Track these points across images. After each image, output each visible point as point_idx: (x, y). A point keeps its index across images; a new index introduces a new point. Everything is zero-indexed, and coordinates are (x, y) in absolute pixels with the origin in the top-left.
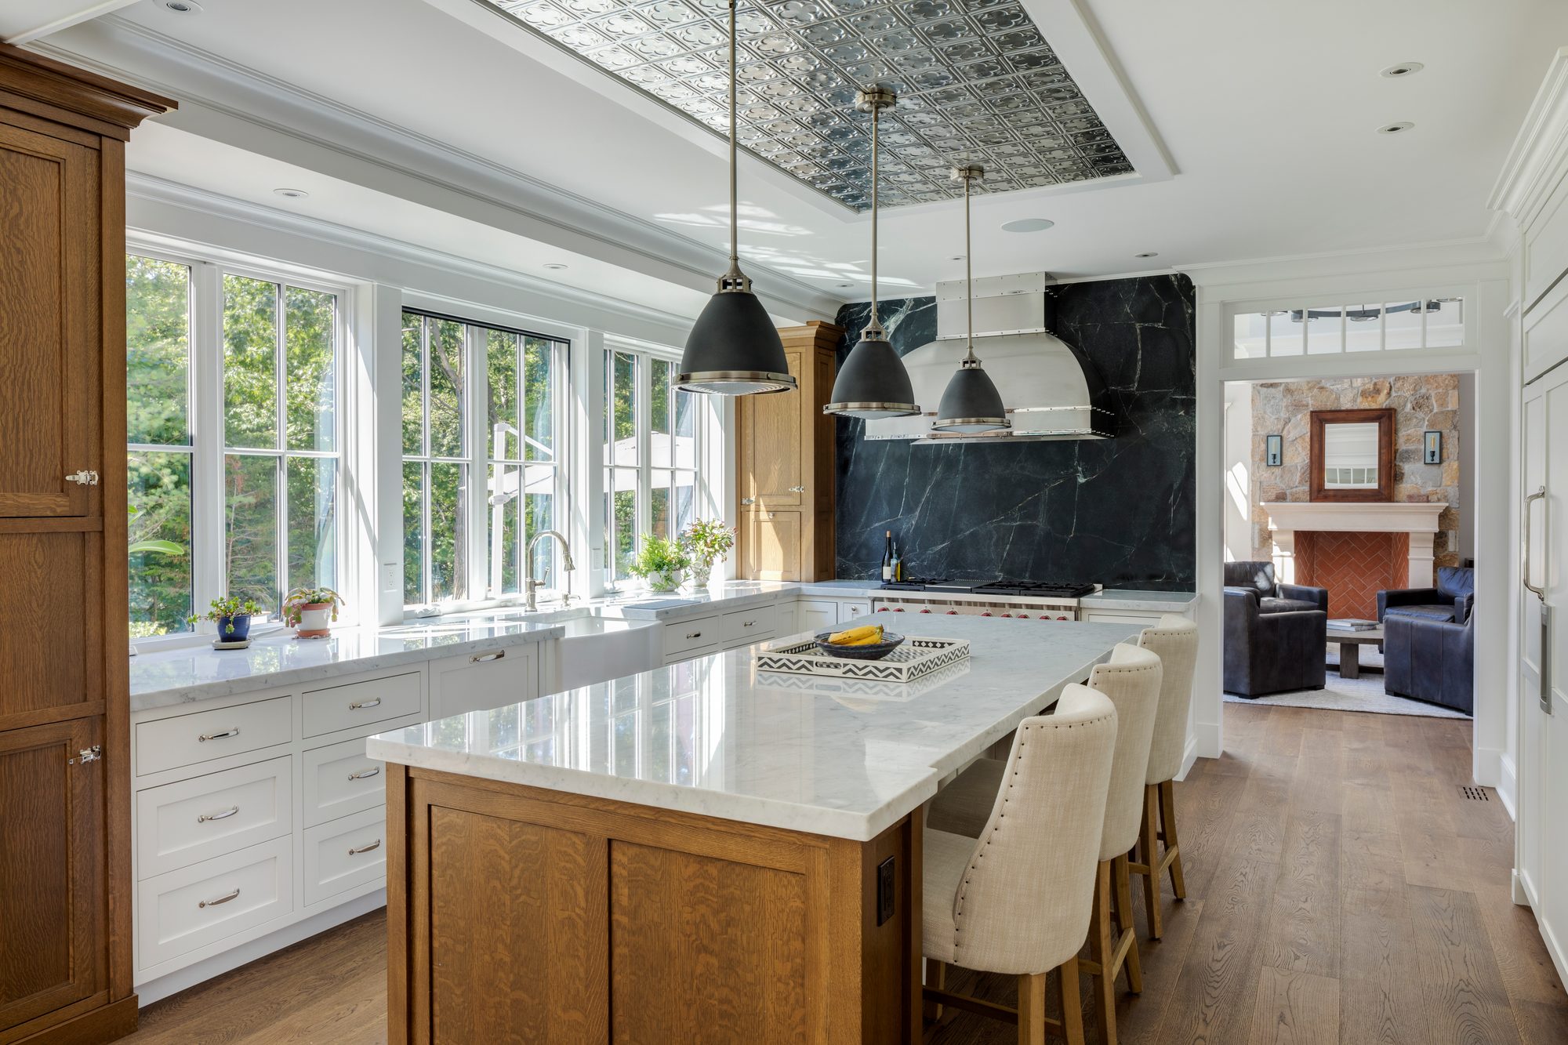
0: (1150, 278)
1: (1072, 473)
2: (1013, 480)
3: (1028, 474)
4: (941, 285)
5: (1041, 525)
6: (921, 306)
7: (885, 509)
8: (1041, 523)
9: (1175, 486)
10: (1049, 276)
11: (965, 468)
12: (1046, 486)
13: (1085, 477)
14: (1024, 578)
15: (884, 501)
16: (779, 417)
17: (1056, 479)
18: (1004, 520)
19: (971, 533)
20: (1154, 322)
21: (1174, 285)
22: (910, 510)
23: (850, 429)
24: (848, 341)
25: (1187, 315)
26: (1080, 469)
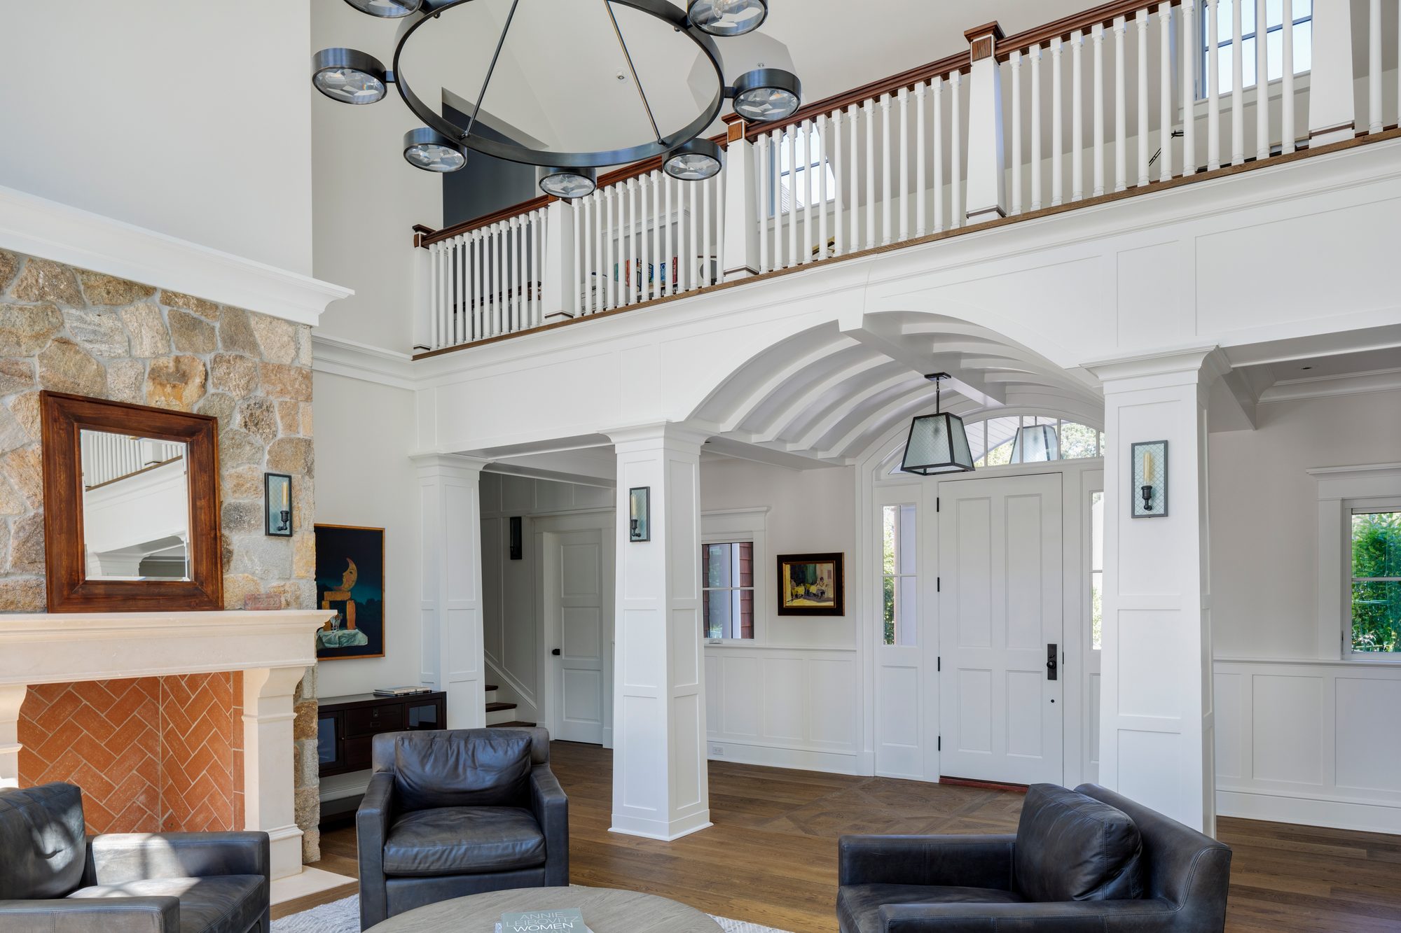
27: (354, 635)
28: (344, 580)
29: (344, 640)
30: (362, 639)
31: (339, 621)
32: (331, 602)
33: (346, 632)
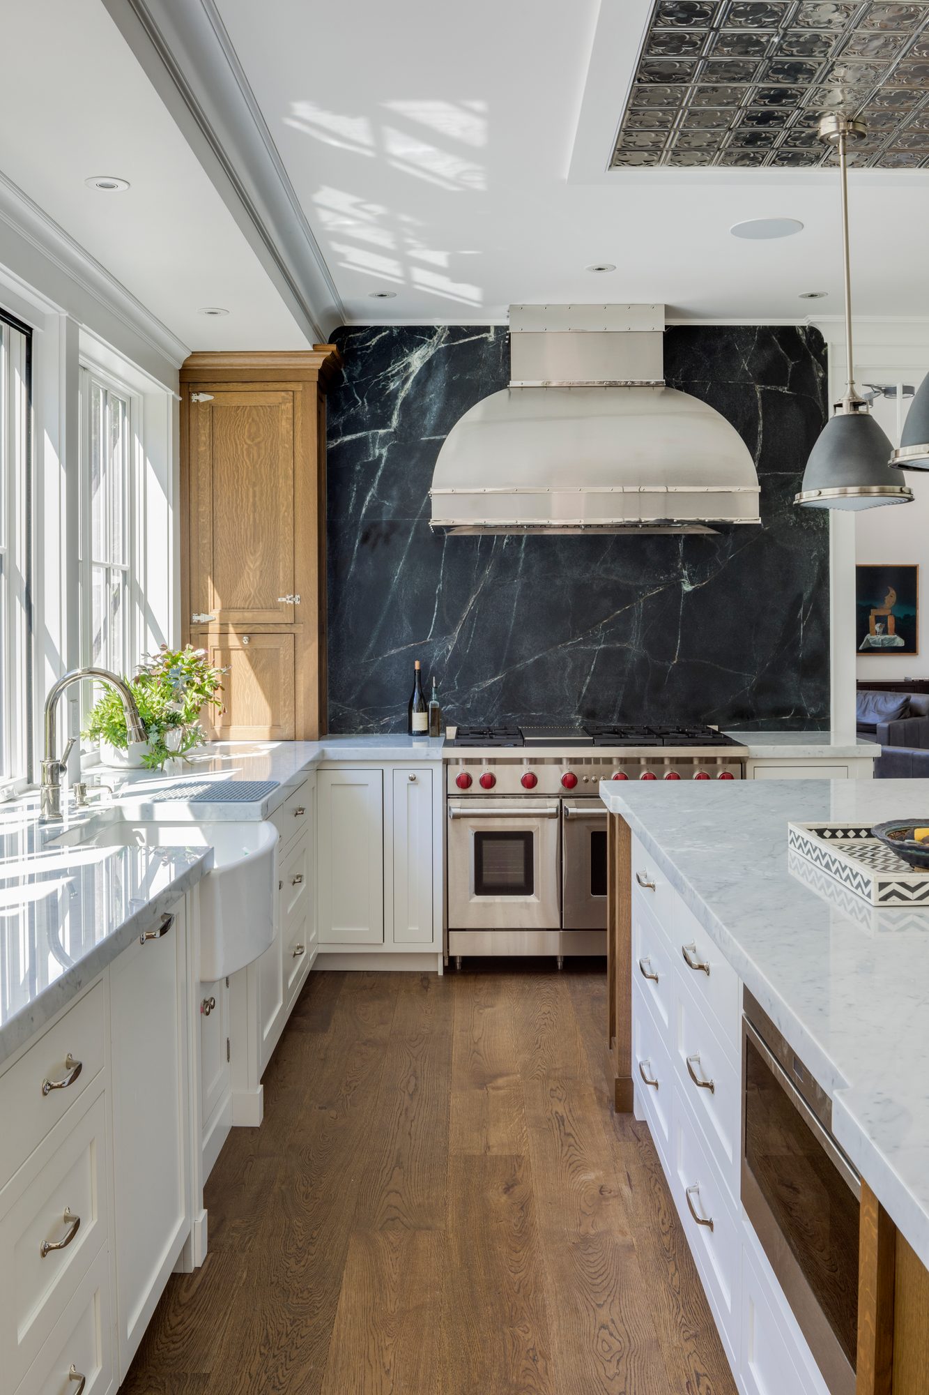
0: (772, 328)
1: (676, 579)
2: (595, 587)
3: (615, 578)
4: (514, 310)
5: (634, 649)
6: (460, 339)
7: (407, 628)
8: (634, 646)
9: (806, 596)
10: (670, 311)
11: (527, 570)
12: (641, 596)
13: (692, 584)
14: (611, 721)
15: (404, 618)
16: (257, 489)
17: (655, 587)
18: (583, 643)
19: (536, 662)
20: (778, 385)
21: (801, 340)
22: (444, 630)
23: (351, 510)
24: (346, 380)
25: (818, 380)
26: (685, 572)
27: (894, 639)
28: (886, 601)
29: (885, 642)
30: (900, 642)
31: (882, 629)
32: (876, 617)
33: (887, 636)
